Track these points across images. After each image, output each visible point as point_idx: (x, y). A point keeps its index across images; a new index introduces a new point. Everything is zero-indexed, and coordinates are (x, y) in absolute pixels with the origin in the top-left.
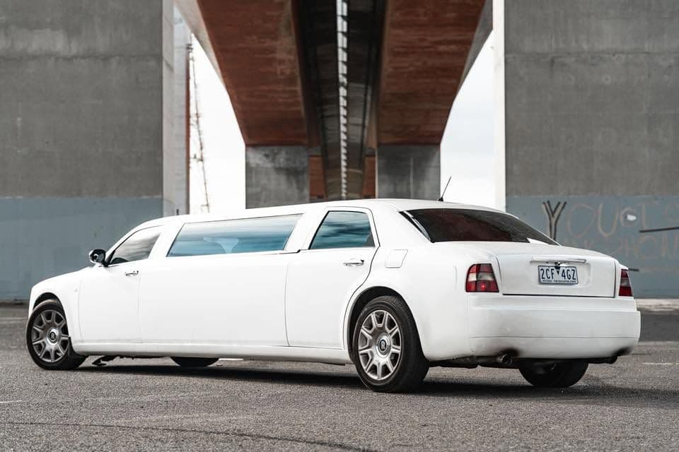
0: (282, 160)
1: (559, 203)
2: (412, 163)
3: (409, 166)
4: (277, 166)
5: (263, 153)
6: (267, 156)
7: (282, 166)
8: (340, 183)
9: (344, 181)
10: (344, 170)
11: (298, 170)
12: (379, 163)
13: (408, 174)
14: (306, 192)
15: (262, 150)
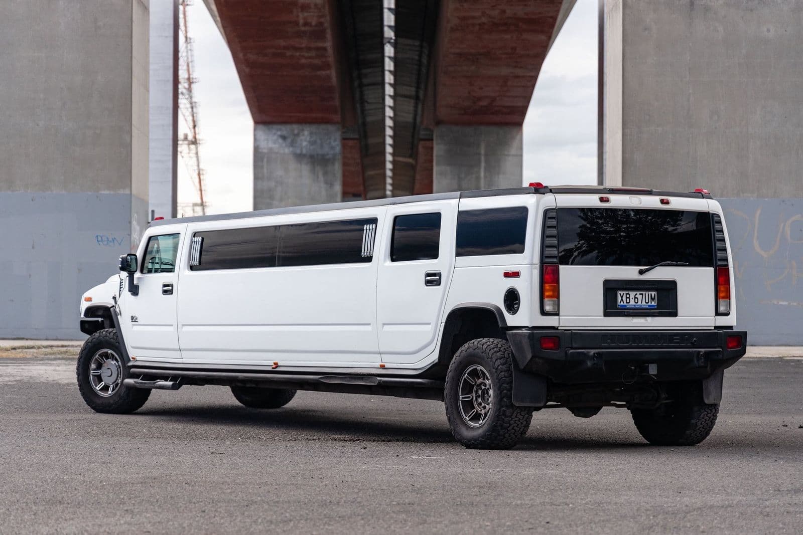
0: (305, 144)
2: (483, 152)
3: (479, 154)
4: (298, 151)
5: (279, 133)
6: (284, 138)
7: (304, 151)
8: (384, 176)
9: (389, 173)
10: (389, 158)
11: (327, 157)
12: (438, 149)
13: (478, 164)
14: (338, 188)
15: (278, 130)
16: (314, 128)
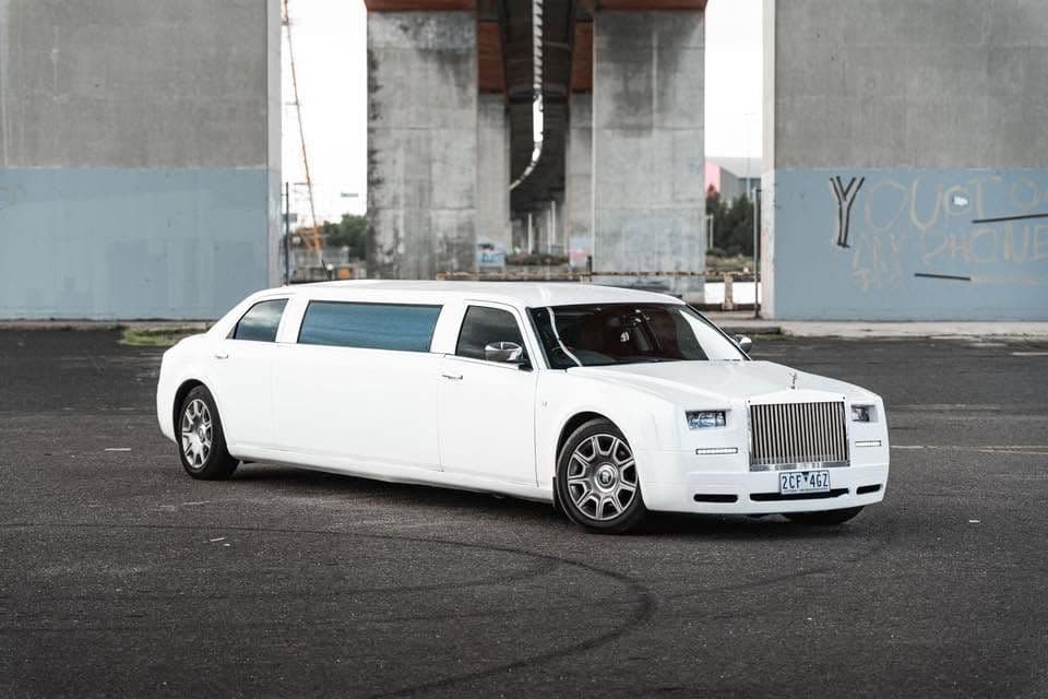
0: (431, 36)
1: (854, 180)
2: (655, 43)
3: (651, 47)
4: (423, 46)
5: (399, 22)
6: (405, 29)
7: (430, 45)
8: (531, 65)
9: (538, 62)
10: (537, 42)
11: (459, 53)
12: (599, 42)
13: (650, 59)
14: (473, 90)
15: (397, 18)
16: (442, 16)
